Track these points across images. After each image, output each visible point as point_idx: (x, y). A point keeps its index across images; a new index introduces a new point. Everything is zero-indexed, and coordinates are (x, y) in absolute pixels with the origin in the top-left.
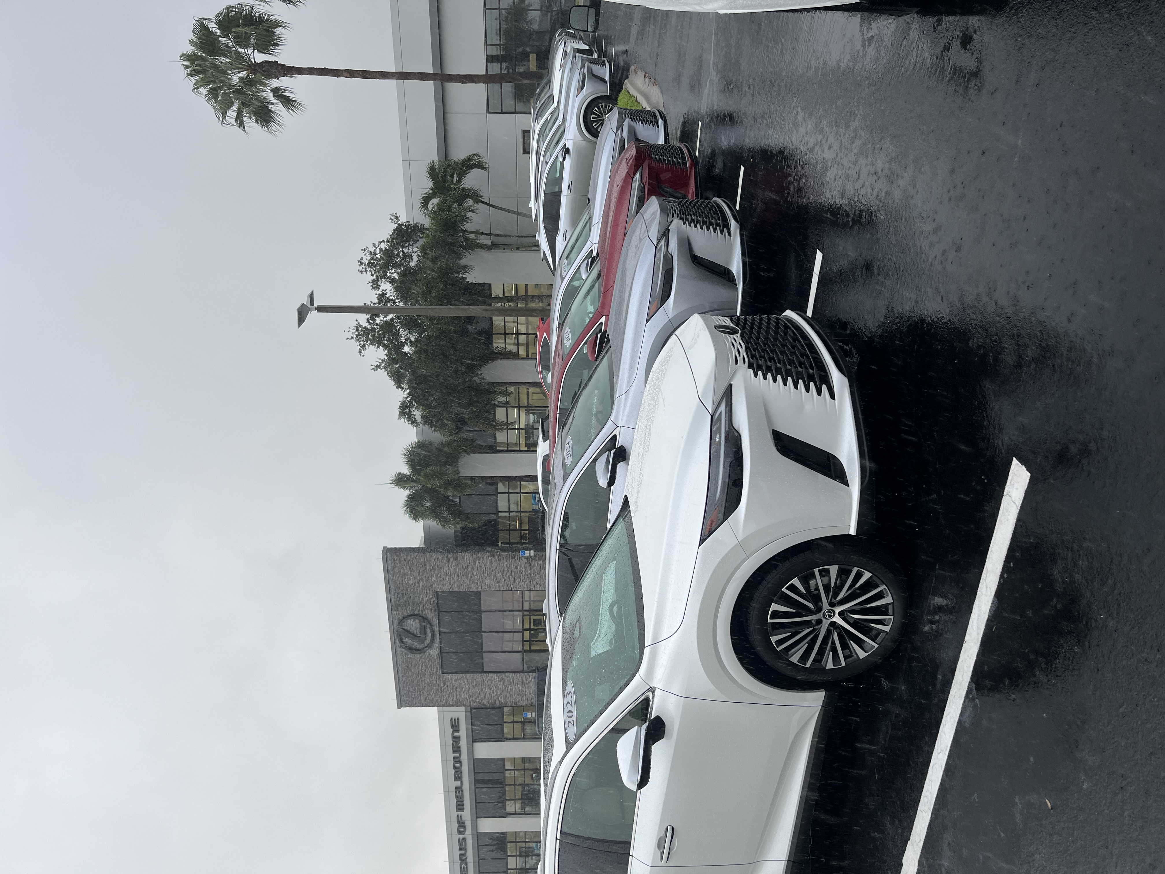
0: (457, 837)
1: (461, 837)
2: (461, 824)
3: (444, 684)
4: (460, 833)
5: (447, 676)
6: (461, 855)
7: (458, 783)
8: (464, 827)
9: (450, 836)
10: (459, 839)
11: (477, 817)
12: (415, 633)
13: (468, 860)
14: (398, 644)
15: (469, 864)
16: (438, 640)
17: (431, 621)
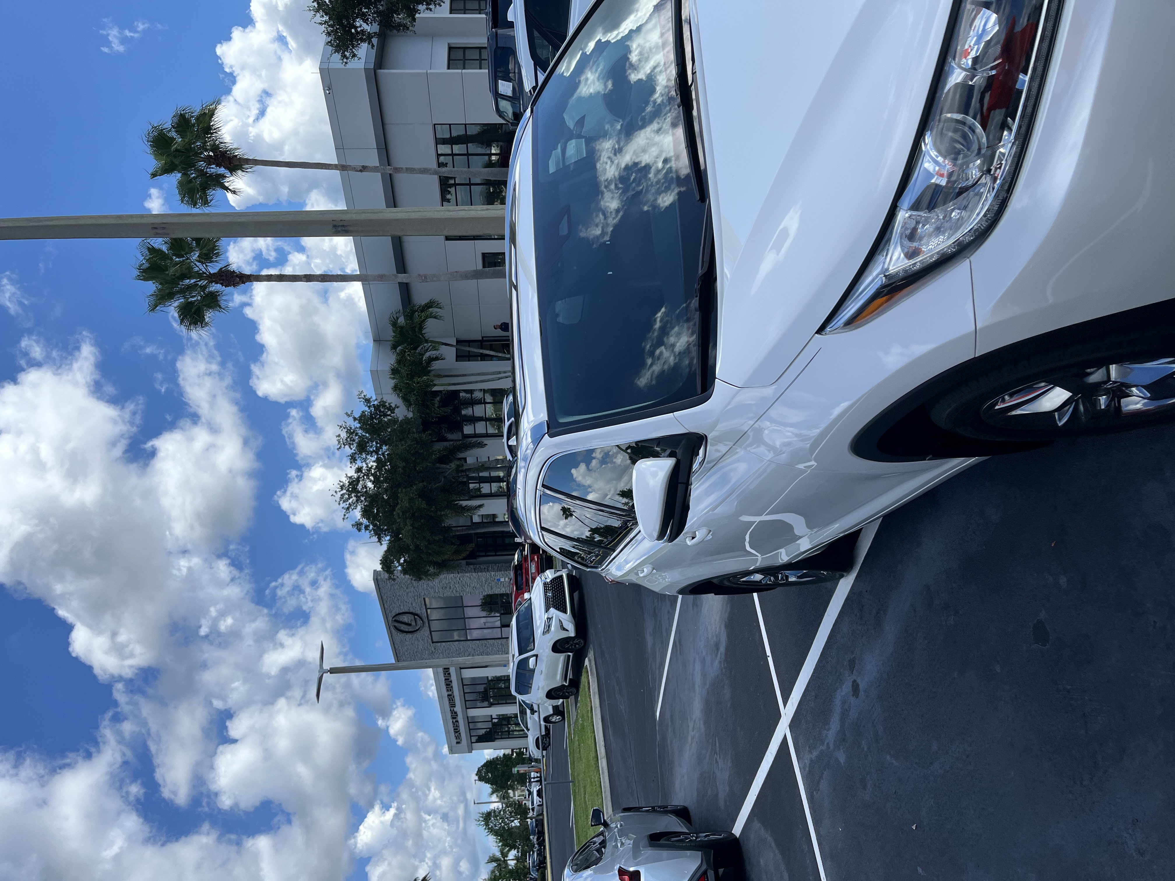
0: (450, 721)
1: (454, 721)
2: (454, 715)
3: (435, 649)
4: (453, 718)
5: (437, 644)
6: (454, 729)
7: (450, 693)
8: (457, 715)
9: (445, 720)
10: (453, 722)
11: (467, 708)
12: (407, 621)
13: (461, 731)
14: (392, 629)
15: (461, 735)
16: (427, 625)
17: (420, 615)
